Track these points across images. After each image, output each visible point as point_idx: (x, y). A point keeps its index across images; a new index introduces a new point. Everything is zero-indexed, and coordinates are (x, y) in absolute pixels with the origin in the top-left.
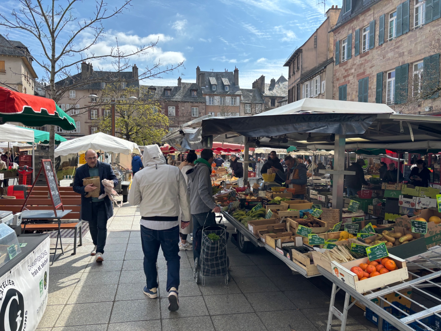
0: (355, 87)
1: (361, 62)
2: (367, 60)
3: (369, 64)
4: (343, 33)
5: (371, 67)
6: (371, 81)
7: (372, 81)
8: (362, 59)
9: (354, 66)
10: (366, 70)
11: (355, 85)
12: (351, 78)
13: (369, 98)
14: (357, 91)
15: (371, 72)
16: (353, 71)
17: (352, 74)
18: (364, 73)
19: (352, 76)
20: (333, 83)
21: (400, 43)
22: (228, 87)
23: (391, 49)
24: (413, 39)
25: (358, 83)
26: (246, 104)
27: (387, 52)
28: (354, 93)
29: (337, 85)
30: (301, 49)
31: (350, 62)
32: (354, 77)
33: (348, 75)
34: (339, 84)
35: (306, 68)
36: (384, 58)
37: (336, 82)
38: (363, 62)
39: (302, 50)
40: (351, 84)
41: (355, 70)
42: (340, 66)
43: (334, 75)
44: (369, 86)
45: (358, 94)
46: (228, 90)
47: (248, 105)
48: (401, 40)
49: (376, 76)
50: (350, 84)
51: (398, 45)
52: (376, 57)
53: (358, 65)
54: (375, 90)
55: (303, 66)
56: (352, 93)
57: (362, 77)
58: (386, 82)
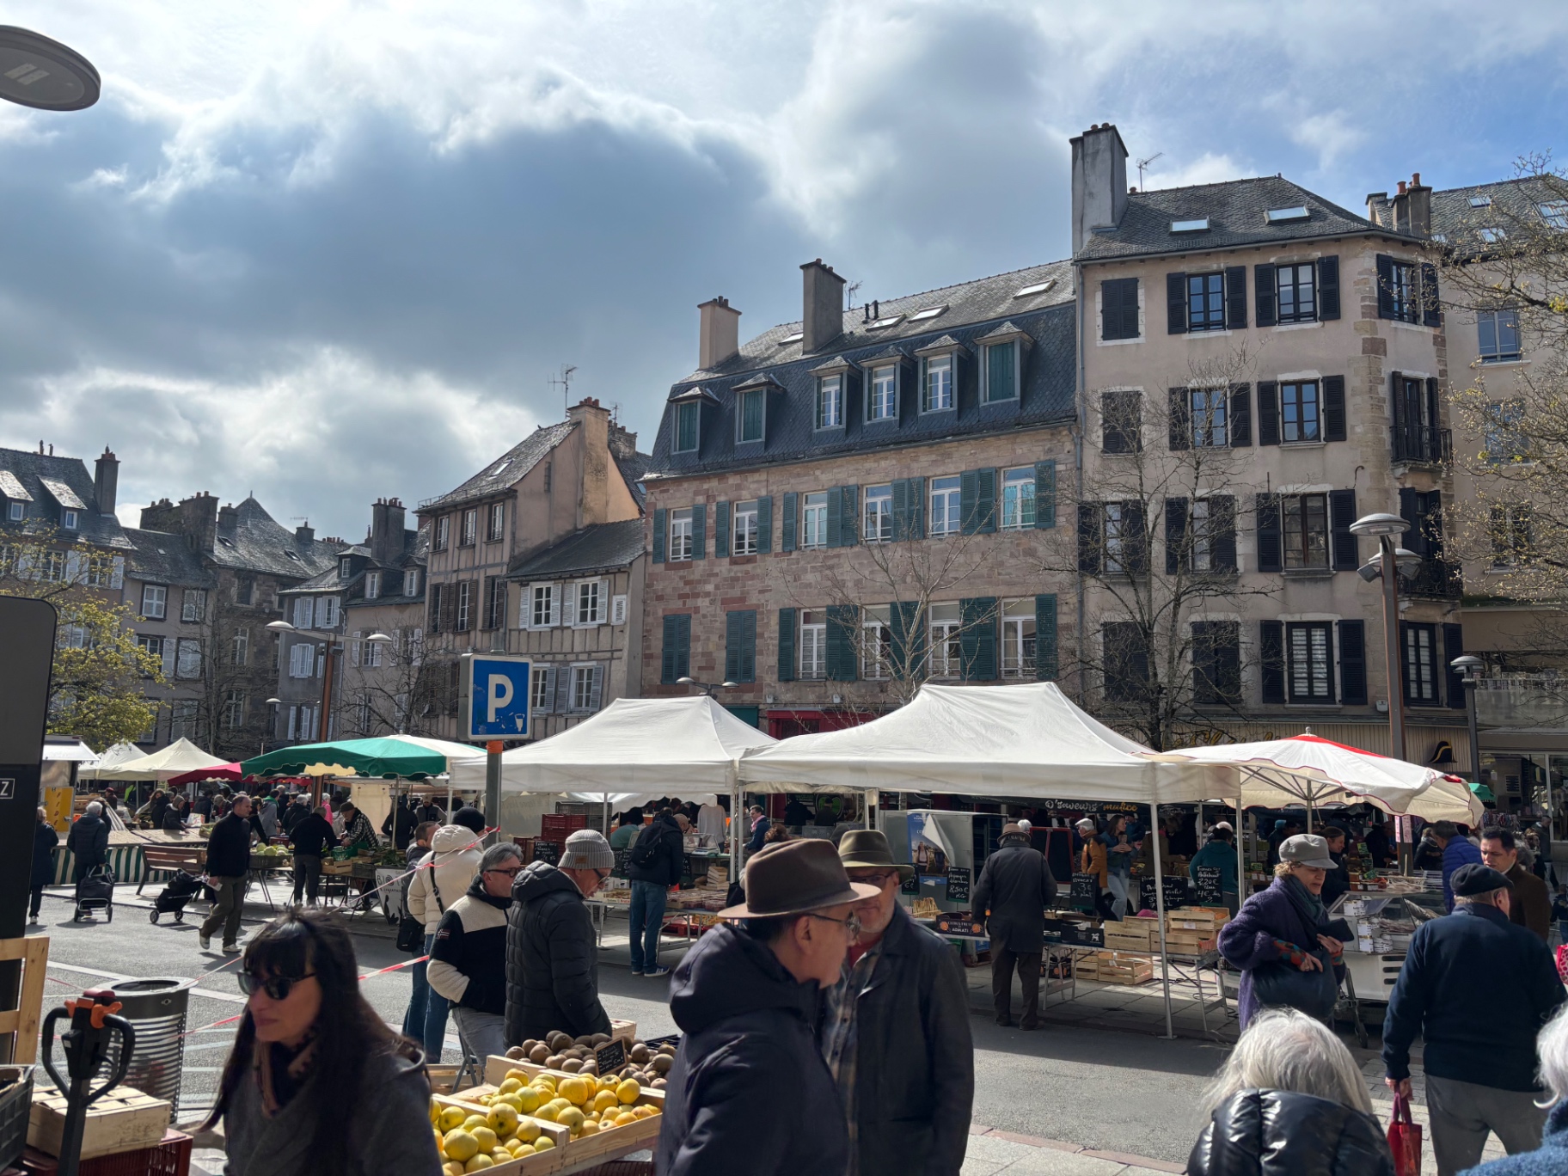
0: (718, 624)
1: (732, 574)
2: (751, 573)
3: (758, 585)
4: (678, 495)
5: (761, 592)
6: (763, 619)
7: (765, 621)
8: (736, 568)
9: (712, 579)
10: (748, 593)
11: (716, 621)
12: (703, 603)
13: (757, 657)
14: (721, 637)
15: (763, 601)
16: (710, 588)
17: (708, 594)
18: (742, 599)
19: (707, 600)
20: (644, 602)
21: (835, 561)
22: (75, 514)
23: (812, 567)
24: (865, 562)
25: (724, 618)
26: (147, 587)
27: (805, 571)
28: (715, 638)
29: (660, 611)
30: (514, 488)
31: (701, 568)
32: (712, 602)
33: (696, 596)
34: (664, 610)
35: (525, 540)
36: (795, 580)
37: (655, 602)
38: (739, 575)
39: (516, 491)
40: (704, 616)
41: (717, 587)
42: (666, 569)
43: (648, 586)
44: (758, 630)
45: (724, 642)
46: (75, 527)
47: (156, 589)
48: (838, 556)
49: (778, 613)
50: (699, 616)
51: (830, 562)
52: (775, 573)
53: (725, 579)
54: (776, 642)
55: (517, 536)
56: (708, 639)
57: (736, 606)
58: (799, 630)
